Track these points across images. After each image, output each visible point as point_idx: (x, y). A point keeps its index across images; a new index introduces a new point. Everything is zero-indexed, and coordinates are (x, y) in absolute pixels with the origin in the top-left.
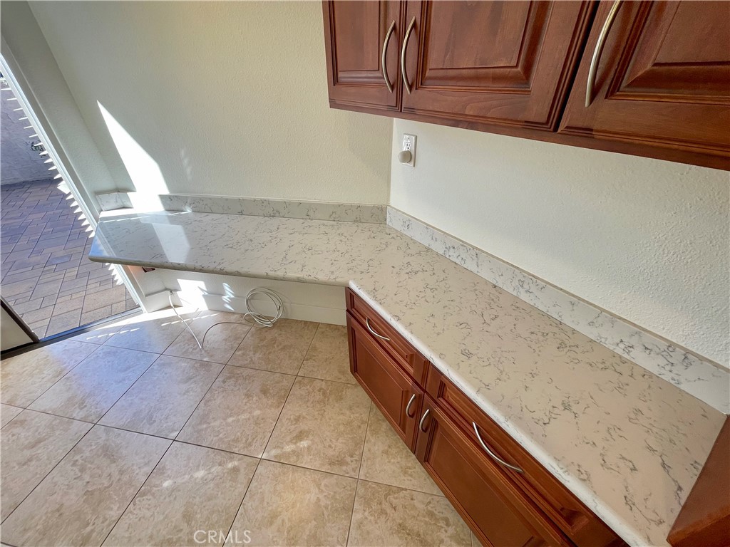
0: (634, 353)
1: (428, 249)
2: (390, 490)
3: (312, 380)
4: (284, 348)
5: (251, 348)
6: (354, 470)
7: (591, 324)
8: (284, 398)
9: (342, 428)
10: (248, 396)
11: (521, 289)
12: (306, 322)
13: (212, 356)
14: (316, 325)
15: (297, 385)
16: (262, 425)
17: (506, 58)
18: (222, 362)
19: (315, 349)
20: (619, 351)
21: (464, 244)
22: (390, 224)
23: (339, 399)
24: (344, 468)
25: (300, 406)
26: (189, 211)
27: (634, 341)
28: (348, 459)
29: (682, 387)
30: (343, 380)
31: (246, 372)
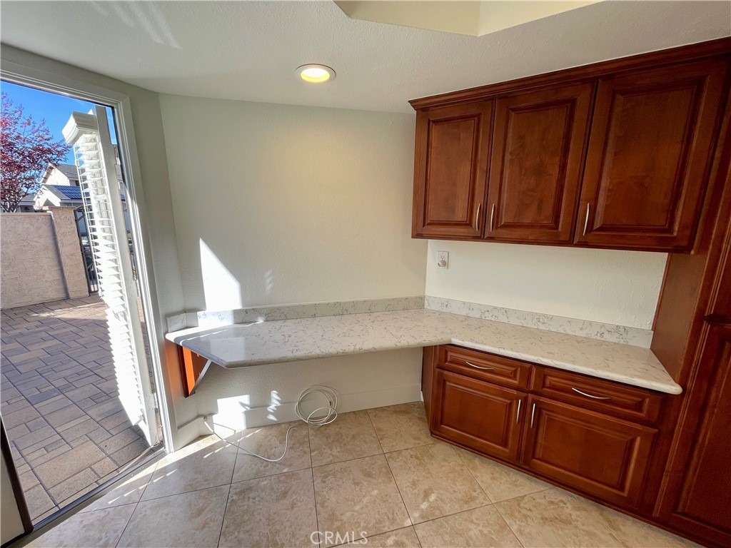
0: (605, 336)
1: (467, 317)
2: (519, 500)
3: (399, 452)
4: (354, 437)
5: (324, 446)
6: (485, 499)
7: (581, 329)
8: (389, 473)
9: (451, 476)
10: (357, 484)
11: (539, 323)
12: (354, 412)
13: (290, 465)
14: (365, 412)
15: (391, 460)
16: (390, 501)
17: (546, 220)
18: (306, 467)
19: (379, 429)
20: (599, 338)
21: (495, 308)
22: (429, 308)
23: (432, 457)
24: (477, 501)
25: (407, 473)
26: (261, 321)
27: (603, 330)
28: (475, 494)
29: (630, 344)
30: (422, 444)
31: (337, 467)
